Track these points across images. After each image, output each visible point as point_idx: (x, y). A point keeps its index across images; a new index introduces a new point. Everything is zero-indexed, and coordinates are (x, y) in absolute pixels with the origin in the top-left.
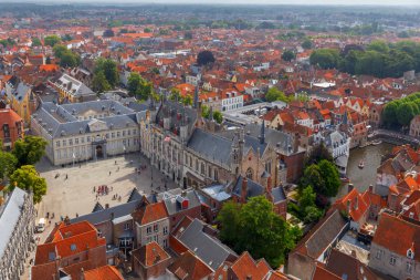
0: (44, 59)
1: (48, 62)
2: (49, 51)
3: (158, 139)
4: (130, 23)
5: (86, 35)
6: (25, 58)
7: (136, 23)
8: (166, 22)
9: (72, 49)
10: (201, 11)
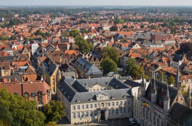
0: (68, 46)
1: (71, 49)
2: (72, 40)
3: (146, 109)
4: (130, 20)
5: (98, 29)
6: (55, 45)
7: (134, 21)
8: (157, 20)
9: (88, 40)
10: (184, 12)
